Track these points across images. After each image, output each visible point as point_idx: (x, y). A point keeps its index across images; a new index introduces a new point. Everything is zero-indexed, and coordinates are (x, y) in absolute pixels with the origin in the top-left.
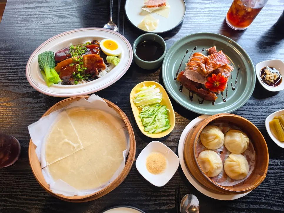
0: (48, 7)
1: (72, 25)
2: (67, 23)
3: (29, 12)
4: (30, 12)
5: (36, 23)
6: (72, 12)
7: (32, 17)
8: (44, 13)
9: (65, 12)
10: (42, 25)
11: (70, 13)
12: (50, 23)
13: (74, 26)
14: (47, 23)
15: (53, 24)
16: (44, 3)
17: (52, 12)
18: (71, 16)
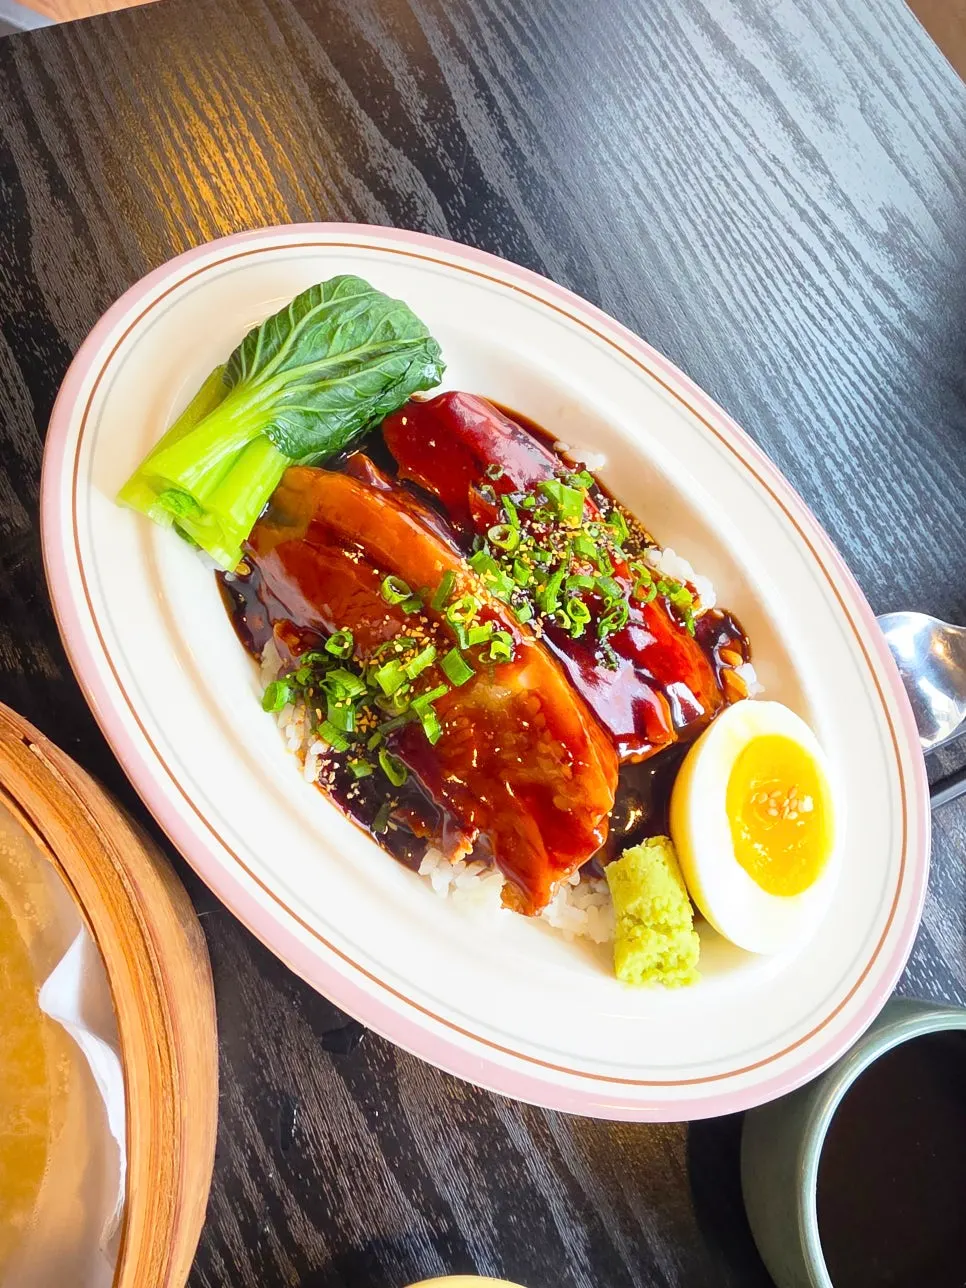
0: (799, 140)
1: (762, 365)
2: (758, 327)
3: (687, 43)
4: (691, 50)
5: (633, 122)
6: (863, 311)
7: (665, 77)
8: (734, 140)
9: (830, 265)
10: (645, 170)
11: (844, 301)
12: (684, 210)
13: (765, 388)
14: (675, 196)
15: (691, 236)
16: (806, 101)
17: (776, 182)
18: (825, 324)
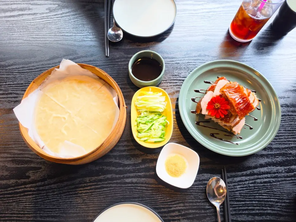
0: (32, 14)
1: (58, 33)
2: (53, 31)
3: (11, 20)
4: (12, 21)
5: (19, 32)
6: (57, 19)
7: (14, 25)
8: (27, 22)
9: (50, 19)
10: (26, 34)
11: (55, 20)
12: (34, 32)
13: (60, 34)
14: (31, 32)
15: (37, 33)
16: (27, 11)
17: (36, 20)
18: (57, 24)
